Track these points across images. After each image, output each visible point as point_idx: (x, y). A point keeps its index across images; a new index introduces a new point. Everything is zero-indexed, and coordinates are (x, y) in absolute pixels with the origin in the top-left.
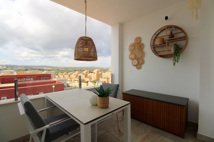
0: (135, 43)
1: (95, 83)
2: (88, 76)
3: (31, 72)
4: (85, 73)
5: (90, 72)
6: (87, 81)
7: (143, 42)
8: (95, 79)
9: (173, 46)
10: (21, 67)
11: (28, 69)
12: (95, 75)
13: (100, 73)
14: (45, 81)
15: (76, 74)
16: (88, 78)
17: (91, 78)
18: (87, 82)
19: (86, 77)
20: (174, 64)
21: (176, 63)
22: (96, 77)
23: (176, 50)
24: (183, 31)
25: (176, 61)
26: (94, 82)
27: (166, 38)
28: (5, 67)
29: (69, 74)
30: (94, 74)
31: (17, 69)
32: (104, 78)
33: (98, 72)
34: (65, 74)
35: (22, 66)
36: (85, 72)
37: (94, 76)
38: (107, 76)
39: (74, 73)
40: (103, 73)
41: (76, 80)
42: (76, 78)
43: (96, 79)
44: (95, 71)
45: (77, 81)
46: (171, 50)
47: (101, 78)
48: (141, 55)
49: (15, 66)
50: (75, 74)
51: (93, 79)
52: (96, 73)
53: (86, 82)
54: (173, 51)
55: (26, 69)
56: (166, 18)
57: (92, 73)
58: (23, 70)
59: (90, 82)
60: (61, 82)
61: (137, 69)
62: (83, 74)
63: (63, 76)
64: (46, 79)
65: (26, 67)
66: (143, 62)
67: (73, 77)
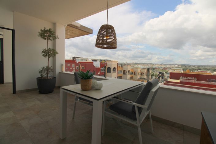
3: (199, 71)
11: (201, 69)
14: (211, 83)
28: (180, 66)
31: (190, 68)
35: (195, 66)
49: (189, 65)
55: (198, 69)
58: (195, 69)
64: (213, 81)
65: (199, 66)
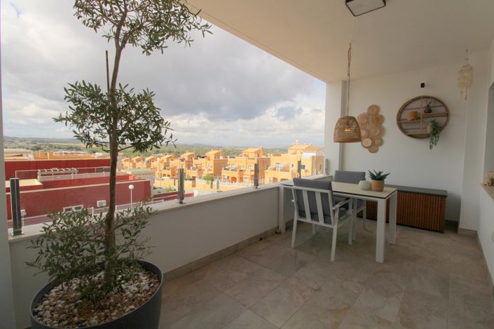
0: (368, 113)
1: (213, 180)
2: (194, 166)
3: (61, 153)
4: (187, 159)
5: (198, 157)
6: (191, 176)
7: (382, 113)
8: (210, 172)
9: (430, 124)
10: (21, 141)
12: (211, 163)
13: (221, 158)
14: (104, 175)
15: (165, 161)
16: (194, 169)
17: (200, 171)
18: (194, 179)
19: (189, 168)
20: (431, 147)
21: (434, 146)
22: (213, 169)
23: (434, 129)
24: (443, 105)
25: (433, 144)
26: (210, 179)
27: (421, 112)
29: (147, 159)
30: (209, 160)
32: (232, 170)
33: (217, 155)
34: (138, 161)
36: (185, 156)
37: (207, 165)
38: (239, 167)
39: (158, 159)
40: (229, 159)
41: (164, 175)
42: (165, 169)
43: (212, 172)
44: (211, 154)
45: (169, 176)
46: (426, 128)
47: (225, 169)
48: (378, 131)
50: (163, 160)
51: (205, 173)
52: (212, 158)
53: (190, 180)
54: (429, 130)
56: (423, 85)
57: (203, 157)
59: (200, 178)
60: (142, 177)
61: (371, 152)
62: (182, 160)
63: (131, 164)
64: (106, 170)
66: (381, 143)
67: (158, 166)
